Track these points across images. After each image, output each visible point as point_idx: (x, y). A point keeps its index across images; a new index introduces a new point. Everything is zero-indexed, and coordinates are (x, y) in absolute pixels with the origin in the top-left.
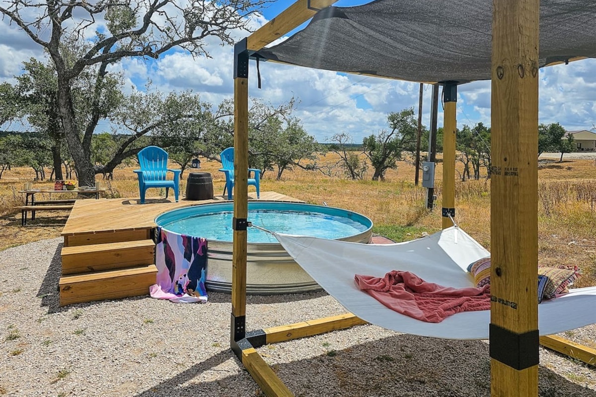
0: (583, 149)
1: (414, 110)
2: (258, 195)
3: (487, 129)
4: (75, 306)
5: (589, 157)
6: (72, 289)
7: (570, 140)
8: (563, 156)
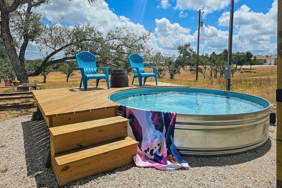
0: (258, 64)
1: (190, 44)
2: (157, 84)
3: (217, 55)
4: (75, 185)
5: (262, 67)
6: (70, 168)
7: (255, 59)
8: (251, 67)
